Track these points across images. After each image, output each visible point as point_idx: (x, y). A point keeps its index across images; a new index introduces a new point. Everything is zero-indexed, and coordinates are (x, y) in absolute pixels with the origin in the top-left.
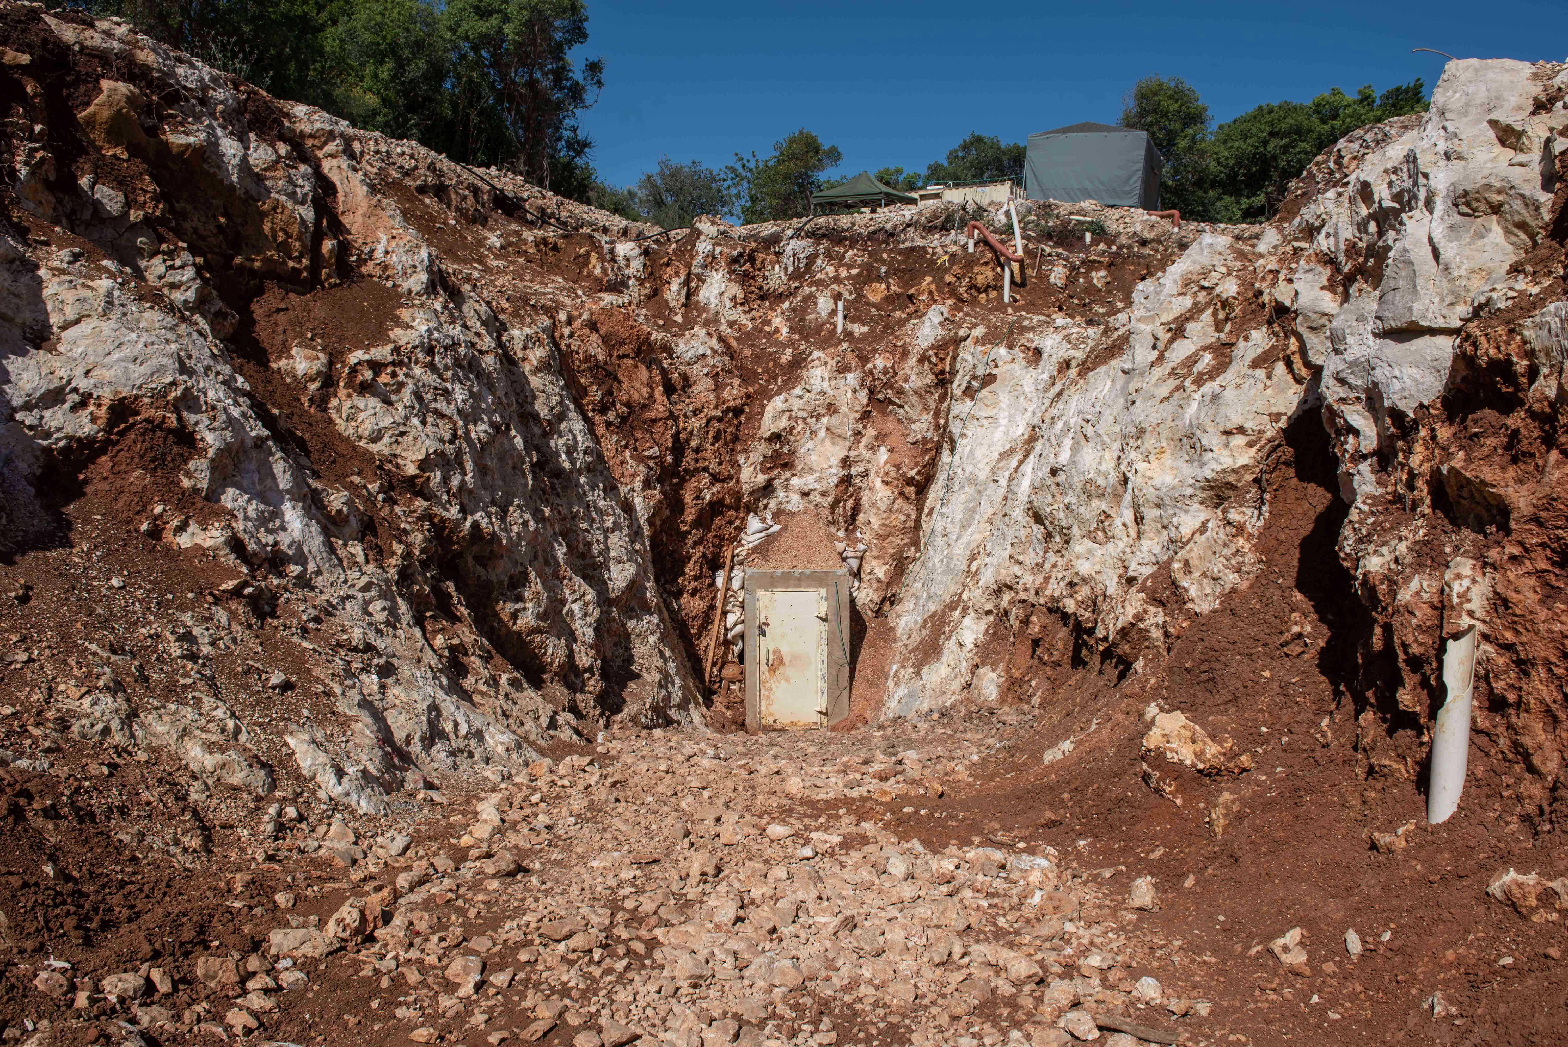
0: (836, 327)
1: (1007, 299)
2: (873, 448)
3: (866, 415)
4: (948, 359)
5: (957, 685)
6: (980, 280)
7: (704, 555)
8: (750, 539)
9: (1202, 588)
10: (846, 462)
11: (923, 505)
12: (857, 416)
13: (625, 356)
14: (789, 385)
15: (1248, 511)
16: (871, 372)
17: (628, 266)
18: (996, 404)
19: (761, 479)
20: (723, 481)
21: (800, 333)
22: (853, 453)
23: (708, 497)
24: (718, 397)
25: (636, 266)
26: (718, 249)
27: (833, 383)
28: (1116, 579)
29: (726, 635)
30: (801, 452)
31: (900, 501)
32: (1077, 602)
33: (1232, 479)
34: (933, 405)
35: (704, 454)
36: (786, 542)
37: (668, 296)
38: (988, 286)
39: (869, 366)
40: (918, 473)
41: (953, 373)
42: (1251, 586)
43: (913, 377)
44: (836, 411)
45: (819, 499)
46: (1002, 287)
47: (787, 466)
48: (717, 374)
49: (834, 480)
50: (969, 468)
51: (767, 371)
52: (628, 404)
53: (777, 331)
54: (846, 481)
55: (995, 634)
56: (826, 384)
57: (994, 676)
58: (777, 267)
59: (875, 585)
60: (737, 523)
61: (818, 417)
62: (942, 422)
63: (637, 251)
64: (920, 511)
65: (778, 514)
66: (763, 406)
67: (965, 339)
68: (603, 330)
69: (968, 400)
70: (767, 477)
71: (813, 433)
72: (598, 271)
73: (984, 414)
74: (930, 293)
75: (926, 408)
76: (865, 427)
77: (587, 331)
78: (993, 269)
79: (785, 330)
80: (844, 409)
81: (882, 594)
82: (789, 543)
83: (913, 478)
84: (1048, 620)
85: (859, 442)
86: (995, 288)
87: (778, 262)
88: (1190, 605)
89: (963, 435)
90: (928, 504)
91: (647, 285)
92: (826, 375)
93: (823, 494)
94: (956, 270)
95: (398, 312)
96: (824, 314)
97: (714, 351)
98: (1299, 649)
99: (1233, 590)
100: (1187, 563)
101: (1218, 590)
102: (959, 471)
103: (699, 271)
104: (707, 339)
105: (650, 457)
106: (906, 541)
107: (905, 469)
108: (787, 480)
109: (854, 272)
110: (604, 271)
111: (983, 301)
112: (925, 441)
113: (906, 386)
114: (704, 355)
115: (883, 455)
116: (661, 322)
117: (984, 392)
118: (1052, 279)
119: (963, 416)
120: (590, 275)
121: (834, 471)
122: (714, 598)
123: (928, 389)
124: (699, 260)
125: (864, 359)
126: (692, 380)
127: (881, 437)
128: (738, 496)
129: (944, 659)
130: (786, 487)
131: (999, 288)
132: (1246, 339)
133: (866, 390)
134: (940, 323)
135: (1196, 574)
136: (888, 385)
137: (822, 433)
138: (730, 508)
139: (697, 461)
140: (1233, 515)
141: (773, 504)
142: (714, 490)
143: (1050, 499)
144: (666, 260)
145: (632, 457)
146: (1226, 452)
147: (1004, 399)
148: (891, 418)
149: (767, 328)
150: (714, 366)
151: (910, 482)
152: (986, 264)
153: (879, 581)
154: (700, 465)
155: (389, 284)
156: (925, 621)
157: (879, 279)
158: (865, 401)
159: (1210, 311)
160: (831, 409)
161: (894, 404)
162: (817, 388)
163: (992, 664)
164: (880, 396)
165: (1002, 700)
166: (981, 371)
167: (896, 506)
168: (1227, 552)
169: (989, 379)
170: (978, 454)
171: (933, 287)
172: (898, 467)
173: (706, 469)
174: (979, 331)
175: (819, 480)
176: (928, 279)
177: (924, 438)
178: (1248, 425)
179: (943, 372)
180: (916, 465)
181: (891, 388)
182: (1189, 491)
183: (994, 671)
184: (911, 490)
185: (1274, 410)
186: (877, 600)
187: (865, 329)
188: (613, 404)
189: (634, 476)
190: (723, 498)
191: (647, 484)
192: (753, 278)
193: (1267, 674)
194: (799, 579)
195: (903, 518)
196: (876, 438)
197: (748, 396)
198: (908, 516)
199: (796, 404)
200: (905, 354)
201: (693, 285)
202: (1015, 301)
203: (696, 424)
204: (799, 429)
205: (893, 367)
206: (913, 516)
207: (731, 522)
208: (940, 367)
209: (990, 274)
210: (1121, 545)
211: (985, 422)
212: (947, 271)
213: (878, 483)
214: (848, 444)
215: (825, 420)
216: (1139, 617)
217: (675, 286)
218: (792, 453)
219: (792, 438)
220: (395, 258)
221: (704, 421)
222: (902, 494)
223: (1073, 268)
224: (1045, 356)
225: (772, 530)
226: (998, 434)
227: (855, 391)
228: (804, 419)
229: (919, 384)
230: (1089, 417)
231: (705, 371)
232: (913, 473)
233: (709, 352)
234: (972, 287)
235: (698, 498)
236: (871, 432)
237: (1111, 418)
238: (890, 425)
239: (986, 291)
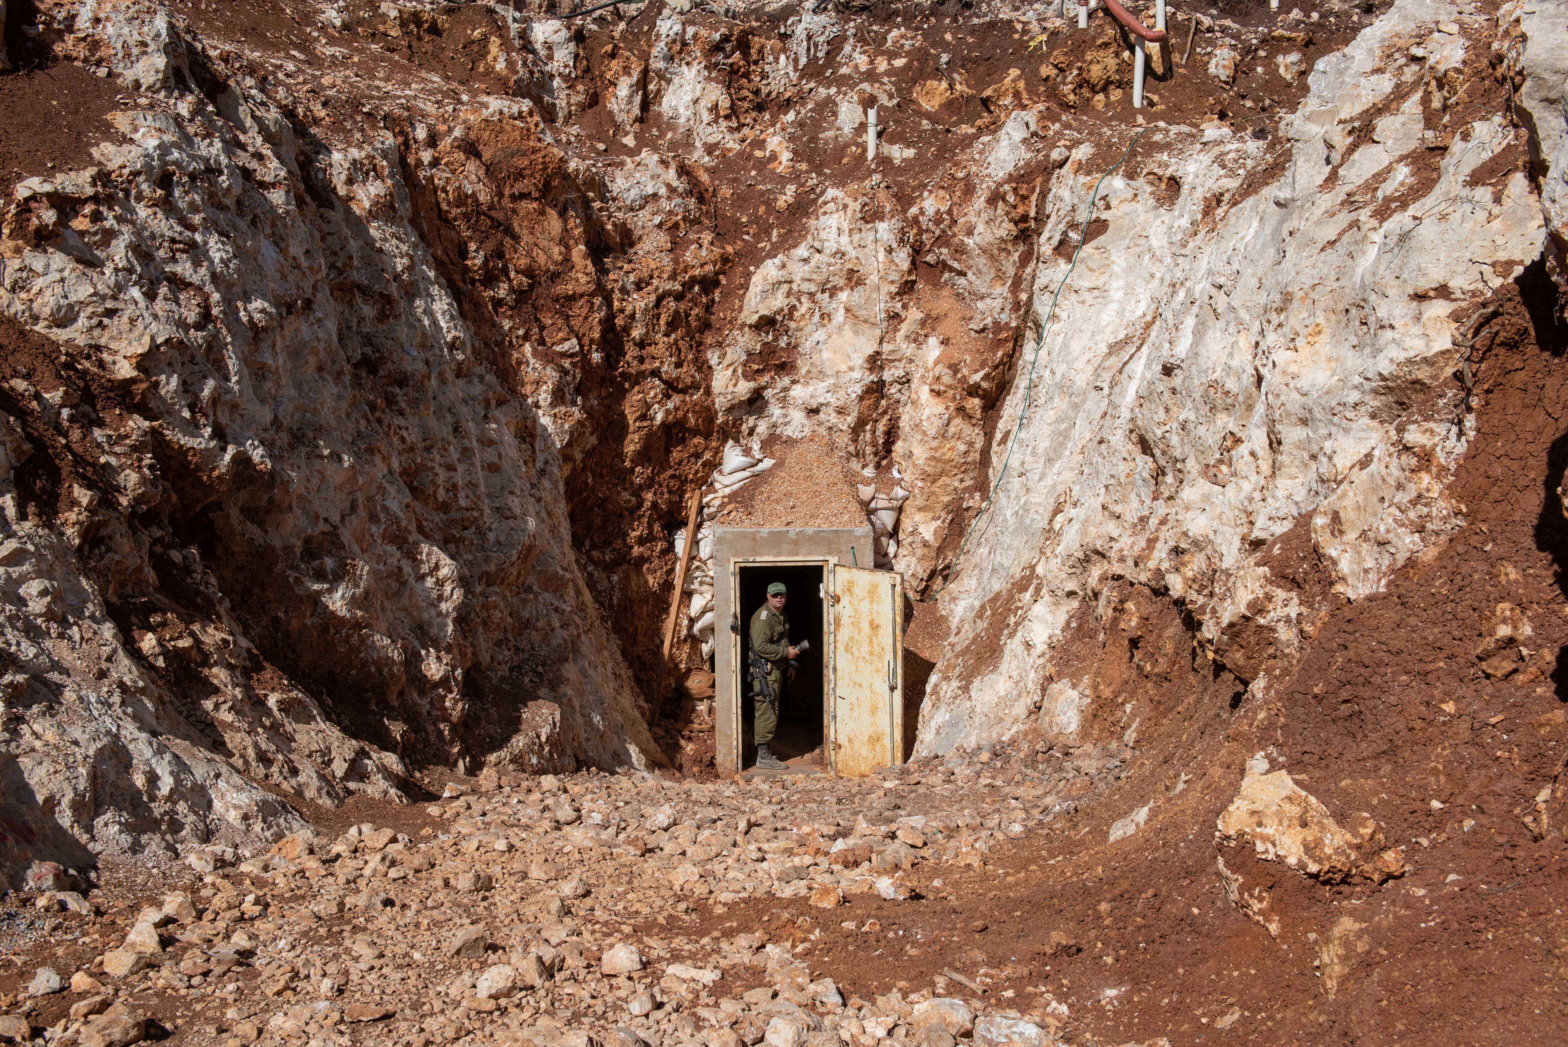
0: (865, 150)
1: (1137, 102)
2: (917, 340)
3: (907, 288)
4: (1034, 198)
5: (1021, 709)
6: (1096, 72)
7: (655, 506)
8: (727, 480)
9: (1360, 560)
10: (875, 362)
11: (994, 428)
12: (894, 289)
13: (523, 196)
14: (787, 242)
15: (1441, 429)
16: (916, 220)
17: (551, 57)
18: (1106, 266)
19: (744, 388)
20: (684, 391)
21: (810, 161)
22: (886, 348)
23: (660, 417)
24: (676, 262)
25: (563, 57)
26: (691, 31)
27: (856, 237)
28: (1237, 543)
29: (690, 627)
30: (807, 346)
31: (958, 421)
32: (1186, 580)
33: (1423, 374)
34: (1011, 271)
35: (652, 350)
36: (780, 485)
37: (613, 105)
38: (1108, 83)
39: (914, 210)
40: (986, 377)
41: (1041, 219)
42: (1439, 558)
43: (980, 228)
44: (860, 282)
45: (834, 418)
46: (1130, 83)
47: (785, 368)
48: (676, 225)
49: (858, 389)
50: (1060, 369)
51: (755, 220)
52: (529, 272)
53: (774, 157)
54: (877, 390)
55: (1079, 628)
56: (845, 239)
57: (1074, 694)
58: (783, 58)
59: (919, 552)
60: (707, 456)
61: (833, 292)
62: (1024, 297)
63: (564, 34)
64: (989, 436)
65: (770, 442)
66: (748, 275)
67: (1061, 165)
68: (487, 155)
69: (1062, 262)
70: (752, 385)
71: (826, 316)
72: (501, 66)
73: (1086, 284)
74: (1017, 95)
75: (1000, 276)
76: (905, 307)
77: (461, 156)
78: (1117, 55)
79: (785, 156)
80: (873, 279)
81: (929, 566)
82: (785, 487)
83: (977, 386)
84: (1151, 608)
85: (896, 330)
86: (1120, 85)
87: (784, 50)
88: (1339, 588)
89: (1054, 317)
90: (1002, 426)
91: (580, 88)
92: (845, 226)
93: (841, 411)
94: (1058, 56)
95: (109, 117)
96: (847, 130)
97: (672, 190)
98: (1508, 666)
99: (1411, 562)
100: (1336, 518)
101: (1386, 561)
102: (1047, 373)
103: (661, 65)
104: (660, 170)
105: (564, 355)
106: (969, 483)
107: (965, 371)
108: (785, 389)
109: (899, 63)
110: (510, 64)
111: (1100, 107)
112: (998, 327)
113: (970, 242)
114: (655, 195)
115: (933, 350)
116: (601, 146)
117: (1088, 249)
118: (1212, 69)
119: (1053, 287)
120: (489, 71)
121: (857, 375)
122: (672, 570)
123: (1003, 247)
124: (659, 48)
125: (904, 200)
126: (635, 234)
127: (930, 322)
128: (709, 414)
129: (1004, 667)
130: (783, 401)
131: (1125, 85)
132: (1465, 137)
133: (908, 249)
134: (1024, 141)
135: (1351, 535)
136: (942, 240)
137: (839, 316)
138: (696, 432)
139: (641, 360)
140: (1414, 436)
141: (762, 428)
142: (670, 405)
143: (1161, 415)
144: (609, 48)
145: (535, 354)
146: (1416, 330)
147: (1119, 259)
148: (946, 292)
149: (758, 154)
150: (671, 212)
151: (973, 391)
152: (1106, 45)
153: (926, 544)
154: (647, 366)
155: (102, 72)
156: (983, 607)
157: (938, 73)
158: (905, 265)
159: (1417, 96)
160: (854, 278)
161: (951, 269)
162: (831, 246)
163: (1072, 676)
164: (930, 258)
165: (1085, 733)
166: (1083, 216)
167: (952, 430)
168: (1403, 498)
169: (1096, 228)
170: (1076, 347)
171: (1021, 85)
172: (954, 368)
173: (655, 373)
174: (1083, 152)
175: (834, 389)
176: (1014, 72)
177: (996, 323)
178: (1457, 283)
179: (1025, 218)
180: (983, 365)
181: (947, 244)
182: (1354, 396)
183: (1074, 686)
184: (974, 404)
185: (1502, 256)
186: (923, 574)
187: (910, 153)
188: (505, 271)
189: (538, 383)
190: (685, 416)
191: (559, 396)
192: (747, 75)
193: (1450, 707)
194: (796, 543)
195: (963, 448)
196: (923, 323)
197: (725, 259)
198: (971, 444)
199: (799, 272)
200: (969, 190)
201: (651, 87)
202: (1152, 104)
203: (639, 302)
204: (803, 309)
205: (950, 212)
206: (979, 445)
207: (697, 456)
208: (1021, 210)
209: (1112, 62)
210: (1247, 486)
211: (1088, 297)
212: (1043, 58)
213: (924, 394)
214: (878, 332)
215: (843, 296)
216: (1258, 608)
217: (623, 89)
218: (793, 348)
219: (793, 325)
220: (110, 30)
221: (653, 298)
222: (961, 410)
223: (1248, 50)
224: (1185, 189)
225: (761, 467)
226: (1108, 315)
227: (890, 251)
228: (811, 295)
229: (989, 237)
230: (1222, 281)
231: (657, 220)
232: (977, 377)
233: (663, 191)
234: (1082, 83)
235: (643, 417)
236: (914, 315)
237: (1254, 282)
238: (944, 303)
239: (1104, 89)
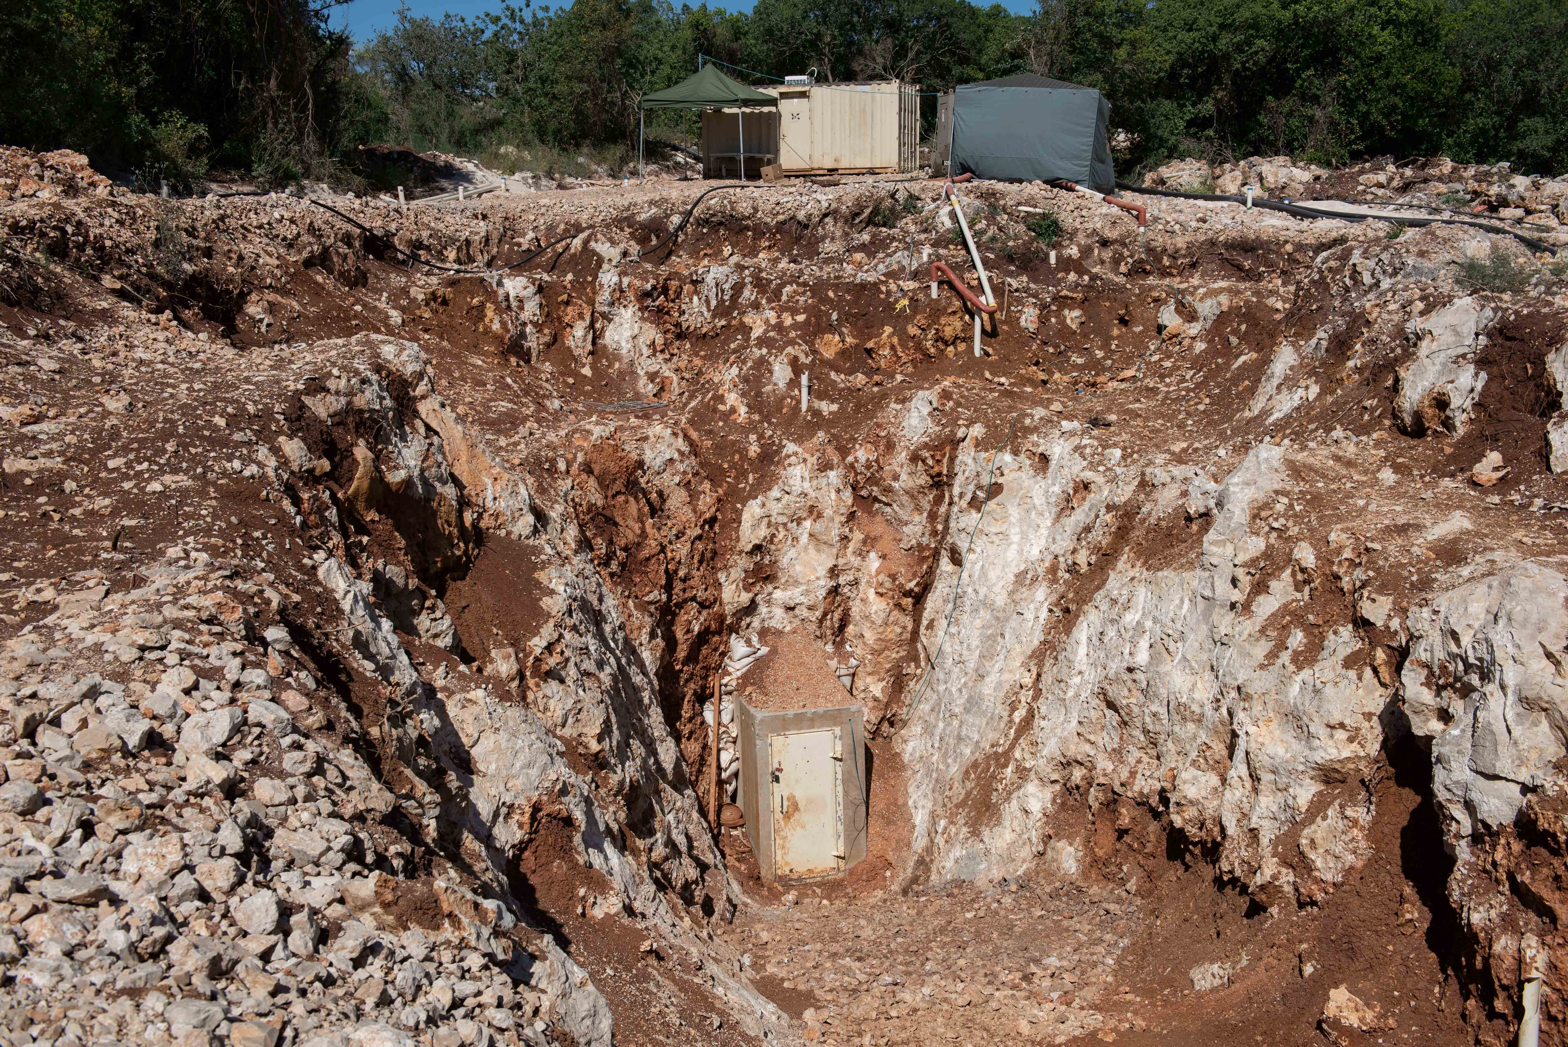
0: (799, 402)
1: (977, 352)
2: (861, 554)
3: (851, 516)
4: (945, 461)
5: (1026, 852)
6: (948, 332)
7: (695, 692)
8: (737, 665)
9: (1326, 862)
10: (834, 572)
11: (921, 616)
12: (843, 519)
13: (618, 493)
14: (763, 485)
15: (1360, 810)
16: (852, 466)
17: (521, 308)
18: (1005, 518)
19: (745, 598)
20: (709, 607)
21: (760, 413)
22: (841, 561)
23: (696, 629)
24: (694, 511)
25: (532, 308)
26: (626, 281)
27: (815, 482)
28: (1234, 822)
29: (719, 775)
30: (784, 562)
31: (896, 612)
32: (1184, 819)
33: (1338, 766)
34: (927, 507)
35: (692, 582)
36: (781, 670)
37: (570, 342)
38: (956, 338)
39: (850, 459)
40: (918, 584)
41: (952, 475)
42: (1365, 866)
43: (904, 477)
44: (820, 516)
45: (805, 613)
46: (971, 338)
47: (770, 578)
48: (689, 482)
49: (822, 593)
50: (983, 591)
51: (733, 466)
52: (625, 549)
53: (733, 410)
54: (834, 591)
55: (1063, 804)
56: (806, 485)
57: (1071, 849)
58: (695, 298)
59: (871, 704)
60: (722, 648)
61: (799, 521)
62: (940, 527)
63: (532, 289)
64: (917, 622)
65: (763, 633)
66: (739, 513)
67: (964, 440)
68: (597, 469)
69: (973, 512)
70: (751, 595)
71: (795, 539)
72: (496, 326)
73: (993, 530)
74: (893, 347)
75: (918, 509)
76: (851, 530)
77: (584, 476)
78: (962, 318)
79: (743, 410)
80: (828, 512)
81: (880, 714)
82: (786, 672)
83: (911, 590)
84: (1137, 812)
85: (846, 547)
86: (964, 340)
87: (696, 292)
88: (1316, 874)
89: (970, 550)
90: (927, 615)
91: (546, 331)
92: (807, 475)
93: (810, 608)
94: (921, 319)
95: (536, 575)
96: (782, 385)
97: (681, 453)
98: (1411, 930)
99: (1352, 868)
100: (1312, 841)
101: (1340, 866)
102: (970, 590)
103: (606, 309)
104: (672, 440)
105: (651, 603)
106: (903, 653)
107: (902, 580)
108: (770, 594)
109: (801, 318)
110: (503, 324)
111: (951, 355)
112: (920, 547)
113: (896, 485)
114: (671, 460)
115: (874, 562)
116: (571, 381)
117: (991, 505)
118: (1023, 323)
119: (970, 529)
120: (487, 331)
121: (822, 582)
122: (706, 736)
123: (922, 490)
124: (604, 296)
125: (844, 452)
126: (666, 493)
127: (869, 542)
128: (721, 618)
129: (1007, 823)
130: (769, 602)
131: (968, 340)
132: (1335, 633)
133: (850, 489)
134: (930, 414)
135: (1321, 851)
136: (872, 480)
137: (804, 539)
138: (714, 634)
139: (684, 590)
140: (1349, 812)
141: (756, 623)
142: (702, 619)
143: (1126, 693)
144: (565, 297)
145: (636, 607)
146: (1330, 743)
147: (1014, 513)
148: (879, 518)
149: (721, 407)
150: (685, 473)
151: (908, 594)
152: (954, 313)
153: (876, 699)
154: (688, 595)
155: (503, 533)
156: (967, 772)
157: (831, 328)
158: (850, 502)
159: (1289, 571)
160: (815, 512)
161: (880, 501)
162: (797, 489)
163: (1068, 838)
164: (864, 493)
165: (1085, 875)
166: (985, 480)
167: (891, 619)
168: (1347, 839)
169: (995, 490)
170: (992, 575)
171: (895, 340)
172: (893, 577)
173: (693, 599)
174: (978, 430)
175: (806, 593)
176: (888, 330)
177: (919, 545)
178: (1347, 722)
179: (939, 474)
180: (914, 575)
181: (877, 484)
182: (1301, 768)
183: (1071, 844)
184: (908, 602)
185: (1366, 710)
186: (875, 720)
187: (835, 407)
188: (615, 553)
189: (640, 628)
190: (709, 625)
191: (653, 635)
192: (668, 313)
193: (1390, 948)
194: (812, 720)
195: (899, 630)
196: (864, 542)
197: (719, 500)
198: (904, 628)
199: (775, 508)
200: (890, 446)
201: (598, 325)
202: (987, 354)
203: (682, 550)
204: (780, 536)
205: (877, 461)
206: (910, 628)
207: (716, 649)
208: (936, 469)
209: (958, 325)
210: (1238, 794)
211: (995, 539)
212: (909, 319)
213: (871, 594)
214: (835, 551)
215: (807, 524)
216: (1275, 877)
217: (579, 330)
218: (774, 563)
219: (773, 547)
221: (689, 545)
222: (898, 605)
223: (1044, 307)
224: (1053, 463)
225: (760, 653)
226: (1012, 553)
227: (838, 491)
228: (785, 525)
229: (911, 484)
230: (1170, 632)
231: (677, 479)
232: (912, 585)
233: (676, 456)
234: (939, 338)
235: (688, 631)
236: (858, 536)
238: (878, 527)
239: (953, 343)
